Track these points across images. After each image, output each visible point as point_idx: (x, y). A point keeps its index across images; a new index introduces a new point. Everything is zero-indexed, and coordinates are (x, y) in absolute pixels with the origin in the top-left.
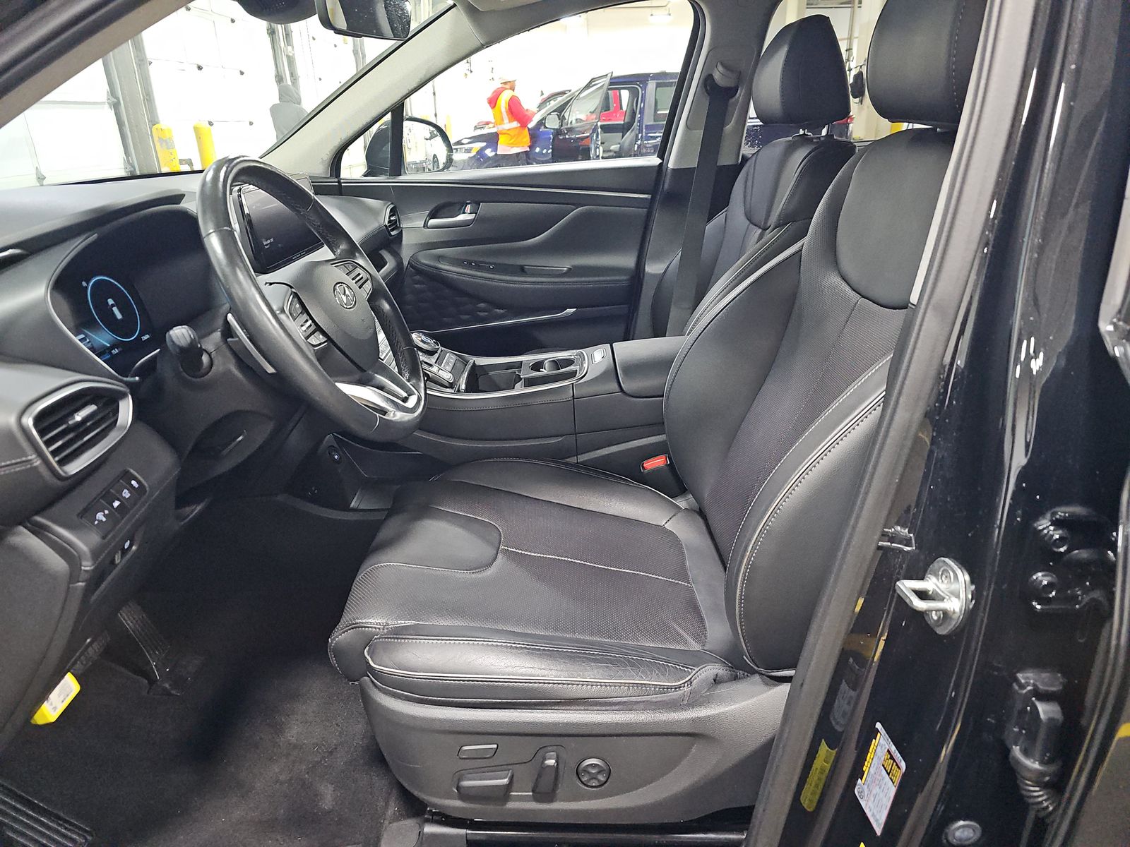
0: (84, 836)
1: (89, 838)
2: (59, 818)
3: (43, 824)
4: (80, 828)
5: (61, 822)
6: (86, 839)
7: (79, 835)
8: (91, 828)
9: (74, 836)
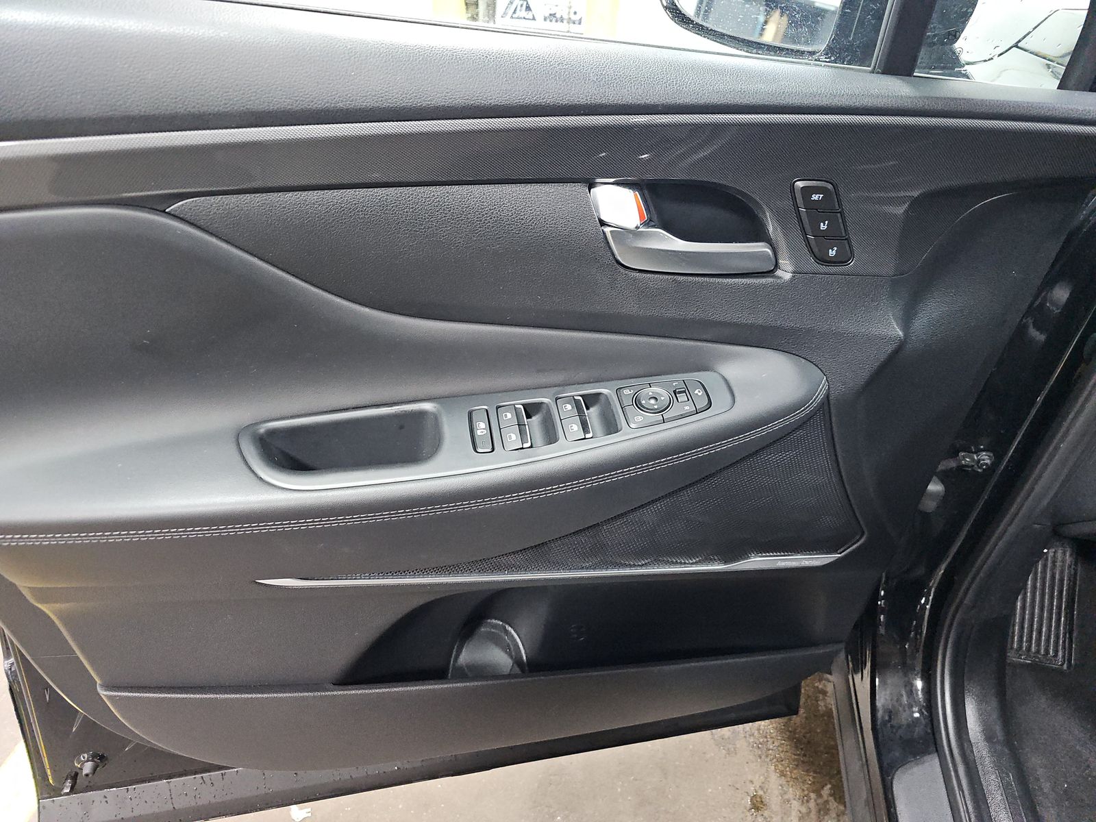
0: (1064, 661)
1: (1065, 667)
2: (1071, 633)
3: (1059, 620)
4: (1070, 655)
5: (1067, 636)
6: (1062, 665)
7: (1064, 657)
8: (1076, 665)
9: (1060, 654)
